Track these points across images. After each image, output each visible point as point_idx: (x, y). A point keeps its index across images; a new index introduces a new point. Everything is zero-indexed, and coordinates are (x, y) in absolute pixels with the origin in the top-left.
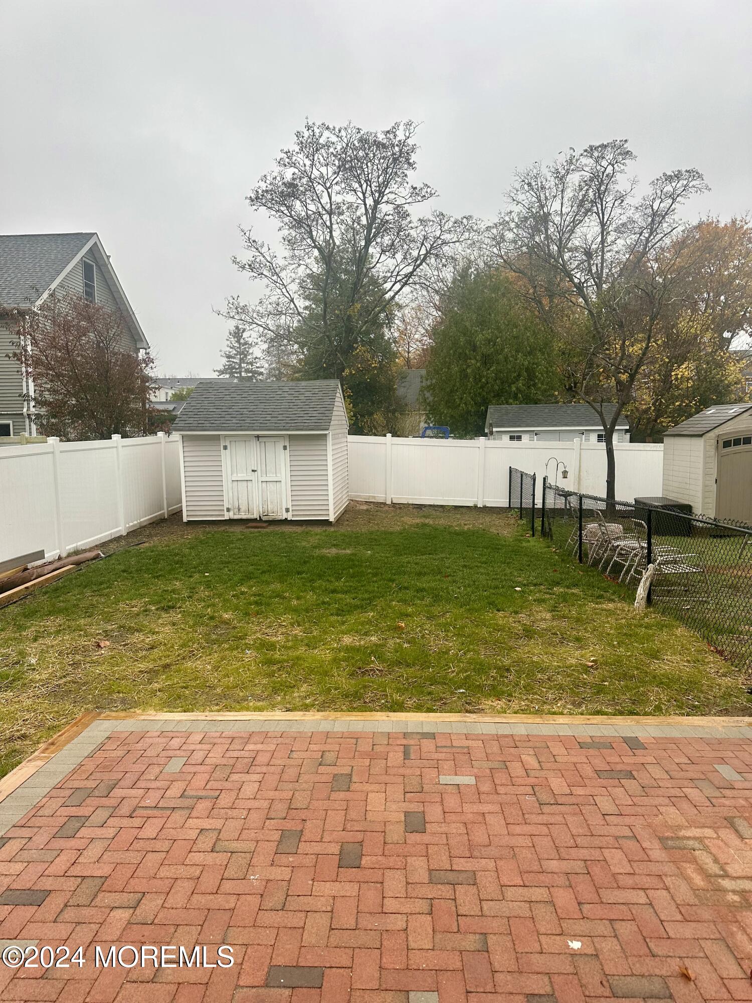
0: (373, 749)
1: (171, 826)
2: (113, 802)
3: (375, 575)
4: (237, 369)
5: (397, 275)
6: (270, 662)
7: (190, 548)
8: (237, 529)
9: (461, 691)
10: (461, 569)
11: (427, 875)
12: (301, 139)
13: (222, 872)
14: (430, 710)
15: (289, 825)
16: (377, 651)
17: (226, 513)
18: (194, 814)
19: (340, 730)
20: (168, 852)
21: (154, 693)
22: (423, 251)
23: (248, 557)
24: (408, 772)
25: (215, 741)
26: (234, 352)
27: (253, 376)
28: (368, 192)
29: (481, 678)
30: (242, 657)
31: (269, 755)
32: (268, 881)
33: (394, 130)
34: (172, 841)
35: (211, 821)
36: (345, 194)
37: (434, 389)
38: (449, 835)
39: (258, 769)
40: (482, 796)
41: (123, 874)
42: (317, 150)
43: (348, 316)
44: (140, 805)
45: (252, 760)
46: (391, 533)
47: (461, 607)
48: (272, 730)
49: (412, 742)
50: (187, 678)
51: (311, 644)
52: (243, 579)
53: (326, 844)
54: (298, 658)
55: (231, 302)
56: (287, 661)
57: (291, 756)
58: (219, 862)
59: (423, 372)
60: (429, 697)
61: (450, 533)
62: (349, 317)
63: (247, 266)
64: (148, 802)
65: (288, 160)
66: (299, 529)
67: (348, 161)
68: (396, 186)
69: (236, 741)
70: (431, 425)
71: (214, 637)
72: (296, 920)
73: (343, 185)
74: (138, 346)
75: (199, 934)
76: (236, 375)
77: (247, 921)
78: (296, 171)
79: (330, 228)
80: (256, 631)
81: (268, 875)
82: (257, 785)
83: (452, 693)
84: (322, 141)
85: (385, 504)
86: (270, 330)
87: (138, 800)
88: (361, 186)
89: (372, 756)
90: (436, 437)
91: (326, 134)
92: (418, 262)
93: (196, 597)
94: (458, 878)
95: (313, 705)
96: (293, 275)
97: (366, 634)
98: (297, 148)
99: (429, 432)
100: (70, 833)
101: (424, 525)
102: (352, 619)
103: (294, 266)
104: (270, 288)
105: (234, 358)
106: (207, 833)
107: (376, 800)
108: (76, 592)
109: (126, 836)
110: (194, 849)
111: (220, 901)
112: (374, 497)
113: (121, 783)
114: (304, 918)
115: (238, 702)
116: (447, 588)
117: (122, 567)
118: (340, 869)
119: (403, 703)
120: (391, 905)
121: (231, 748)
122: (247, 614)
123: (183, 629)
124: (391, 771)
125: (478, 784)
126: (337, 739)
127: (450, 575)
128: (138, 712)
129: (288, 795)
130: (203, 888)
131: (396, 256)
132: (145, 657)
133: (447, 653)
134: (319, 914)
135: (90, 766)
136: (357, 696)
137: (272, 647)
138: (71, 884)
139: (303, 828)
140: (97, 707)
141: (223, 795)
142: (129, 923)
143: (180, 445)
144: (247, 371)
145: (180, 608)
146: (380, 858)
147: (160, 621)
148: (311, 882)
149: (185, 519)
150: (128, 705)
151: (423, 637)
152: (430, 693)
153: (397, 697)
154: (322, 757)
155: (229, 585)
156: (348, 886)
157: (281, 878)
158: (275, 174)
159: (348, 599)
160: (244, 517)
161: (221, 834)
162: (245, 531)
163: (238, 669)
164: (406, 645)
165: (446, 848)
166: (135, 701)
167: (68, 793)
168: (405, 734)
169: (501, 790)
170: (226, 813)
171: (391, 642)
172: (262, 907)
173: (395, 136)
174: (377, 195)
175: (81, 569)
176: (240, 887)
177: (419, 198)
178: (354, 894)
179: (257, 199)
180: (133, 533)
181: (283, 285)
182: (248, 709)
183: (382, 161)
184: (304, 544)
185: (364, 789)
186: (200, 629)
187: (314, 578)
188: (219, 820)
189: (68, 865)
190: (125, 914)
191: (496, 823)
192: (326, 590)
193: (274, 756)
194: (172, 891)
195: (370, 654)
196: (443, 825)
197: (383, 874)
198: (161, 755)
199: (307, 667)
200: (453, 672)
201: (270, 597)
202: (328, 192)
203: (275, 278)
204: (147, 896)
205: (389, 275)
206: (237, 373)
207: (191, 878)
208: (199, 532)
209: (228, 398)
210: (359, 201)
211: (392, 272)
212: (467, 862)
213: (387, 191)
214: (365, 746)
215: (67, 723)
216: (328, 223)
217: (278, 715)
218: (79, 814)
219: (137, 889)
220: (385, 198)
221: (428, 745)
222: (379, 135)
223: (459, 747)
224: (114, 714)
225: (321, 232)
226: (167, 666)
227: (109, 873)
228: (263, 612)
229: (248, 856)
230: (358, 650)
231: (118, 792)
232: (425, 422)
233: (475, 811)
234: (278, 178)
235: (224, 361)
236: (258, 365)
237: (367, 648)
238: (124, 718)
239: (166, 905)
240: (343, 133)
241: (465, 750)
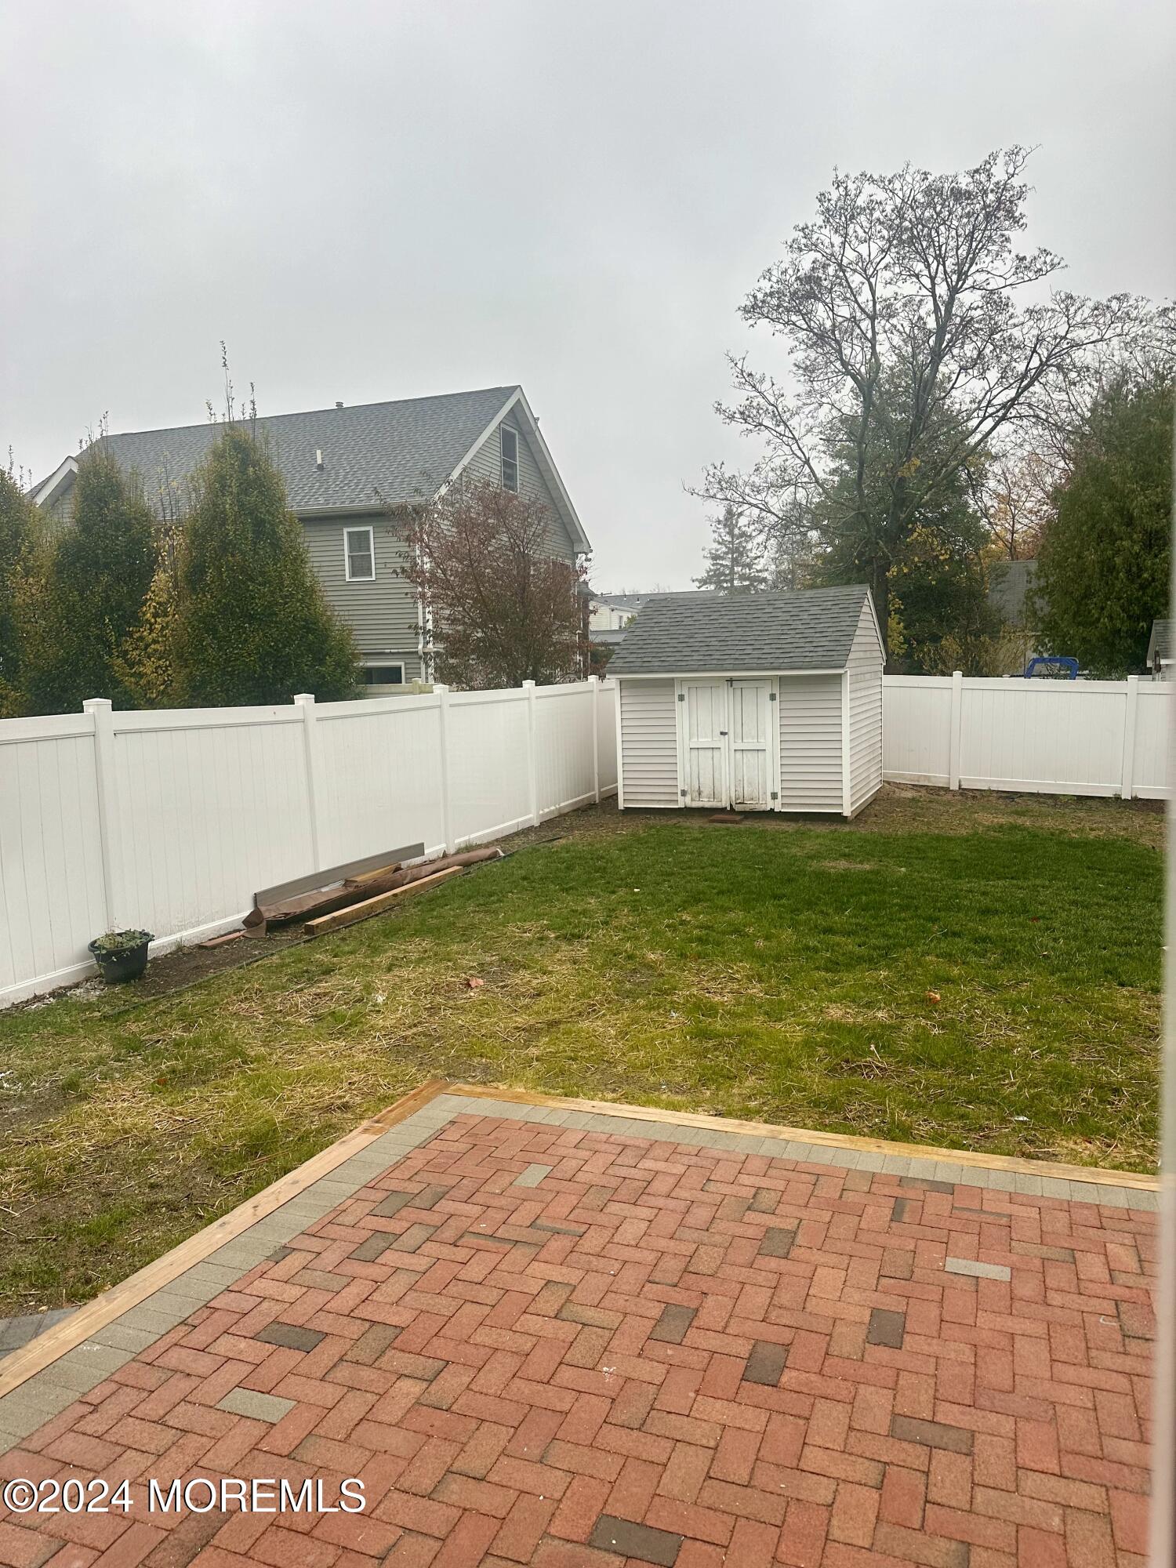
0: (841, 1197)
1: (507, 1268)
2: (434, 1218)
3: (904, 908)
4: (726, 575)
5: (987, 407)
6: (703, 1034)
7: (620, 850)
8: (696, 823)
9: (1021, 1119)
10: (1067, 906)
11: (888, 1422)
12: (826, 204)
13: (563, 1352)
14: (955, 1145)
15: (677, 1296)
16: (882, 1036)
17: (680, 798)
18: (544, 1255)
19: (794, 1157)
20: (493, 1306)
21: (528, 1062)
22: (1035, 362)
23: (702, 868)
24: (894, 1242)
25: (598, 1147)
26: (724, 549)
27: (752, 585)
28: (941, 275)
29: (1062, 1100)
30: (663, 1022)
31: (672, 1181)
32: (628, 1379)
33: (988, 166)
34: (502, 1292)
35: (564, 1270)
36: (900, 283)
37: (1050, 594)
38: (941, 1361)
39: (652, 1201)
40: (1017, 1305)
41: (424, 1328)
42: (853, 217)
43: (900, 479)
44: (471, 1229)
45: (645, 1184)
46: (950, 839)
47: (1053, 974)
48: (686, 1141)
49: (911, 1194)
50: (579, 1045)
51: (774, 1013)
52: (685, 902)
53: (731, 1338)
54: (749, 1033)
55: (711, 473)
56: (729, 1036)
57: (706, 1188)
58: (561, 1336)
59: (1033, 566)
60: (960, 1123)
61: (1060, 843)
62: (902, 480)
63: (737, 415)
64: (482, 1227)
65: (806, 241)
66: (790, 827)
67: (906, 229)
68: (989, 259)
69: (628, 1151)
70: (1046, 655)
71: (628, 986)
72: (657, 1451)
73: (897, 270)
74: (575, 551)
75: (509, 1441)
76: (725, 585)
77: (582, 1436)
78: (819, 256)
79: (873, 342)
80: (691, 983)
81: (630, 1370)
82: (644, 1225)
83: (1004, 1121)
84: (861, 201)
85: (947, 790)
86: (770, 512)
87: (469, 1221)
88: (928, 267)
89: (838, 1207)
90: (1056, 676)
91: (868, 189)
92: (1025, 382)
93: (615, 923)
94: (942, 1437)
95: (758, 1112)
96: (811, 422)
97: (869, 1005)
98: (820, 220)
99: (1038, 667)
100: (370, 1255)
101: (1014, 828)
102: (849, 978)
103: (812, 407)
104: (773, 446)
105: (723, 558)
106: (555, 1288)
107: (828, 1280)
108: (456, 905)
109: (442, 1273)
110: (531, 1309)
111: (550, 1396)
112: (928, 778)
113: (453, 1193)
114: (669, 1450)
115: (645, 1091)
116: (1032, 940)
117: (523, 872)
118: (744, 1383)
119: (911, 1128)
120: (813, 1458)
121: (619, 1161)
122: (683, 956)
123: (586, 971)
124: (863, 1237)
125: (1014, 1281)
126: (785, 1172)
127: (1044, 917)
128: (501, 1087)
129: (687, 1249)
130: (530, 1372)
131: (988, 375)
132: (527, 1007)
133: (1008, 1051)
134: (693, 1448)
135: (418, 1162)
136: (833, 1106)
137: (711, 1011)
138: (355, 1329)
139: (701, 1305)
140: (449, 1075)
141: (591, 1232)
142: (418, 1403)
143: (617, 694)
144: (743, 577)
145: (588, 937)
146: (813, 1377)
147: (558, 956)
148: (692, 1395)
149: (621, 805)
150: (490, 1076)
151: (970, 1020)
152: (962, 1117)
153: (902, 1116)
154: (754, 1196)
155: (665, 908)
156: (750, 1412)
157: (649, 1379)
158: (784, 266)
159: (850, 945)
160: (707, 805)
161: (575, 1293)
162: (707, 825)
163: (653, 1039)
164: (936, 1031)
165: (932, 1381)
166: (501, 1072)
167: (381, 1195)
168: (901, 1179)
169: (1056, 1298)
170: (590, 1262)
171: (910, 1025)
172: (609, 1420)
173: (989, 177)
174: (955, 277)
175: (469, 873)
176: (584, 1380)
177: (1031, 274)
178: (758, 1428)
179: (754, 309)
180: (548, 824)
181: (794, 438)
182: (657, 1104)
183: (965, 220)
184: (794, 850)
185: (813, 1259)
186: (611, 973)
187: (799, 906)
188: (577, 1272)
189: (358, 1301)
190: (413, 1388)
191: (1032, 1356)
192: (816, 927)
193: (680, 1184)
194: (487, 1367)
195: (869, 1040)
196: (935, 1341)
197: (813, 1405)
198: (516, 1158)
199: (760, 1049)
200: (1012, 1084)
201: (724, 933)
202: (870, 284)
203: (781, 429)
204: (451, 1367)
205: (974, 406)
206: (726, 581)
207: (516, 1353)
208: (639, 827)
209: (688, 621)
210: (924, 292)
211: (980, 402)
212: (963, 1413)
213: (974, 268)
214: (828, 1190)
215: (404, 1094)
216: (869, 335)
217: (703, 1120)
218: (388, 1230)
219: (439, 1354)
220: (969, 282)
221: (938, 1204)
222: (960, 179)
223: (992, 1213)
224: (467, 1088)
225: (858, 349)
226: (553, 1024)
227: (408, 1323)
228: (708, 955)
229: (607, 1334)
230: (850, 1031)
231: (446, 1206)
232: (1035, 651)
233: (998, 1327)
234: (790, 271)
235: (708, 564)
236: (759, 568)
237: (866, 1029)
238: (480, 1095)
239: (472, 1386)
240: (897, 185)
241: (1004, 1221)
